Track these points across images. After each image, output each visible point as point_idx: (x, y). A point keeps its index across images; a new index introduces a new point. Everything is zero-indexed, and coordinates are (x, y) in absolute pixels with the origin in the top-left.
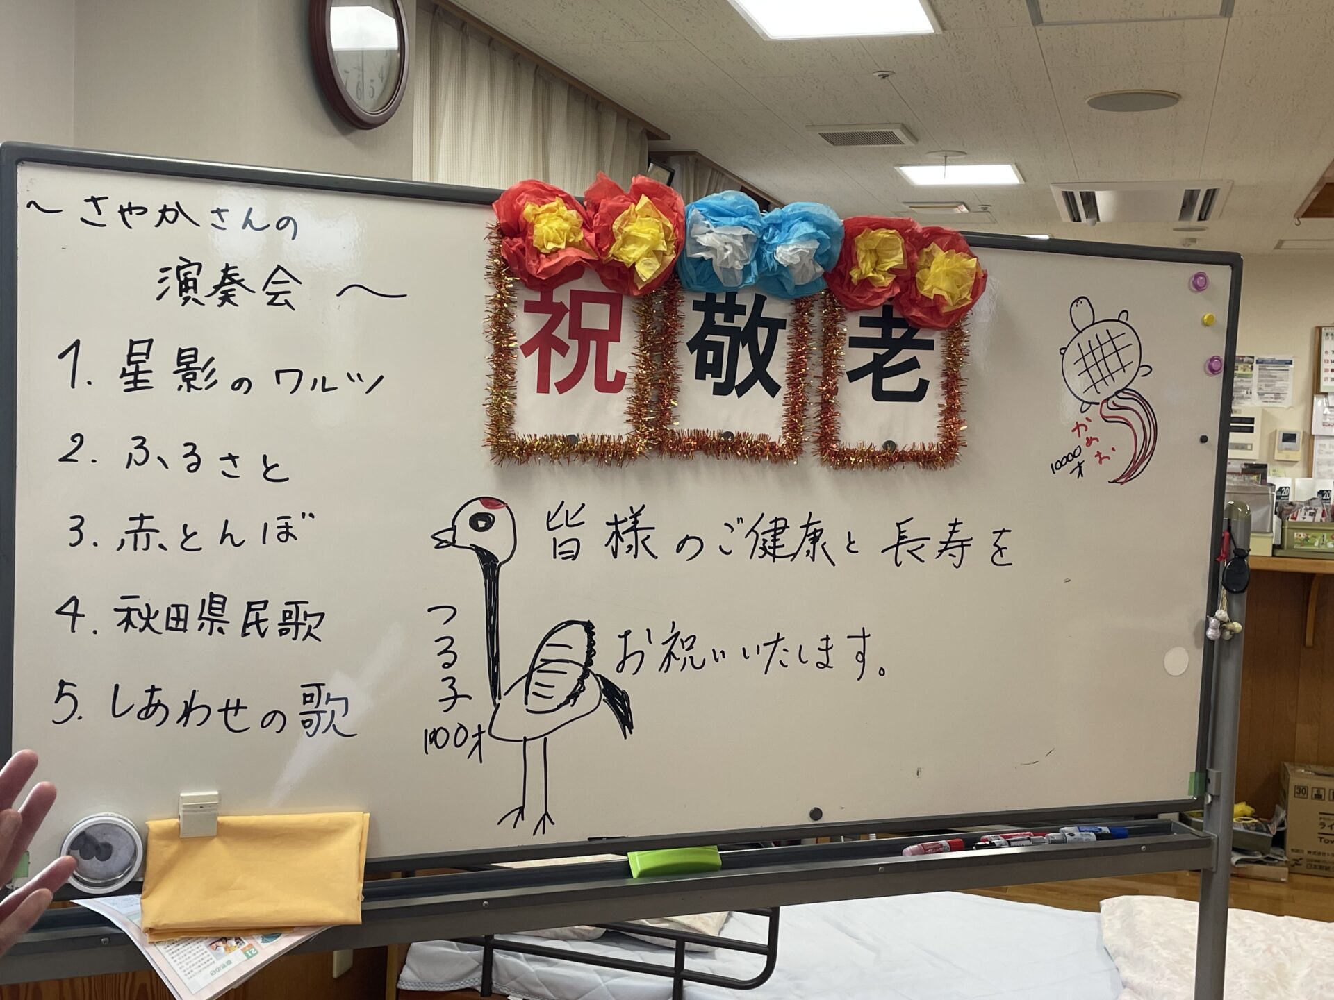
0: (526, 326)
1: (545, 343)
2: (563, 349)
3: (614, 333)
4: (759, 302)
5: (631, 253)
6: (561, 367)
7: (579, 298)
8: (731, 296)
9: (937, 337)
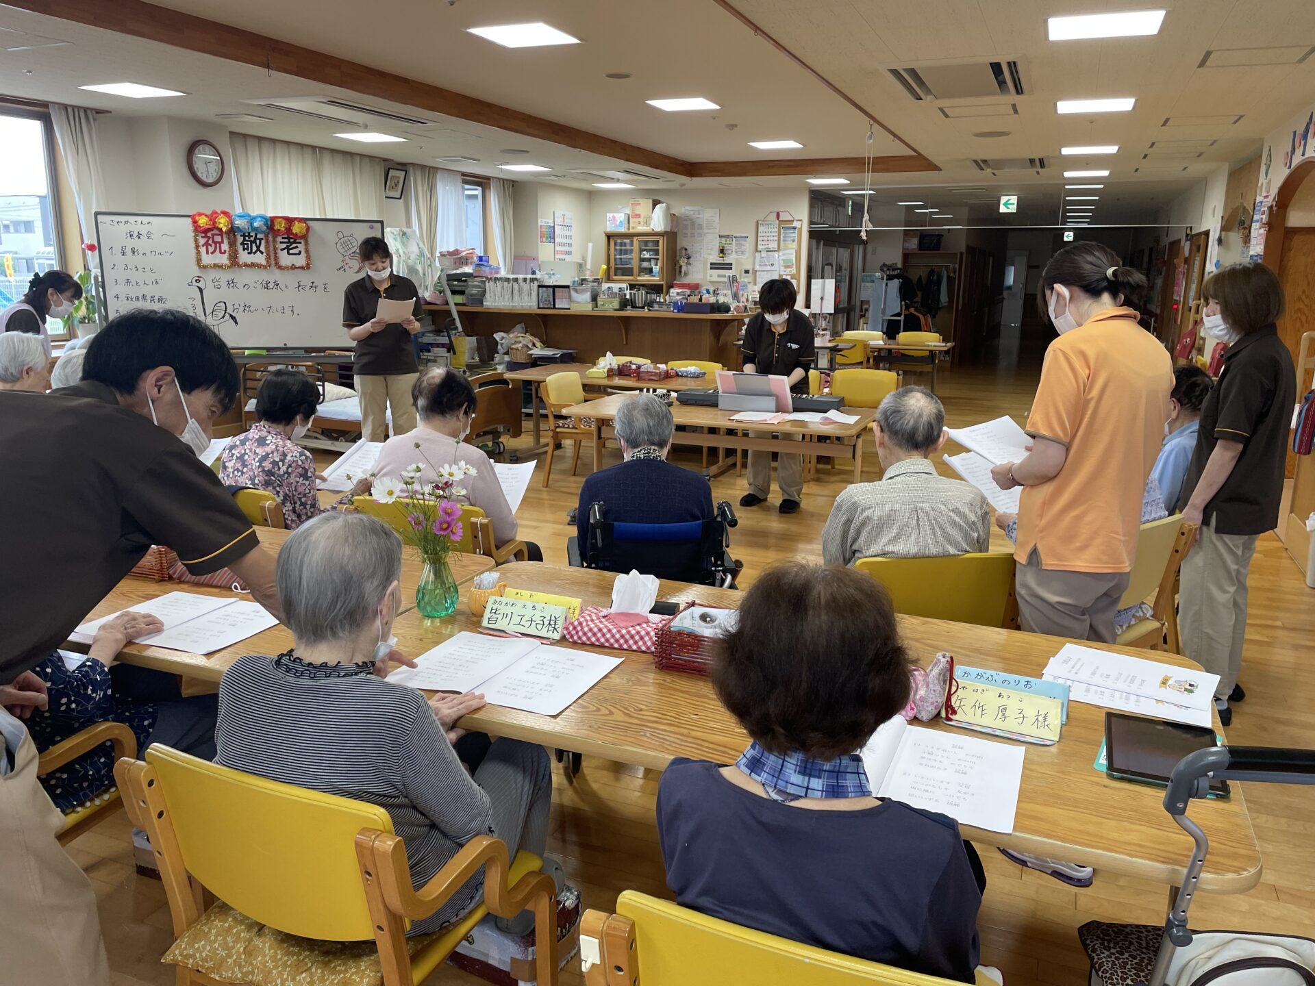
0: (202, 241)
1: (207, 244)
2: (211, 245)
3: (222, 242)
4: (256, 235)
5: (221, 226)
6: (211, 249)
7: (213, 235)
8: (249, 233)
9: (302, 241)
